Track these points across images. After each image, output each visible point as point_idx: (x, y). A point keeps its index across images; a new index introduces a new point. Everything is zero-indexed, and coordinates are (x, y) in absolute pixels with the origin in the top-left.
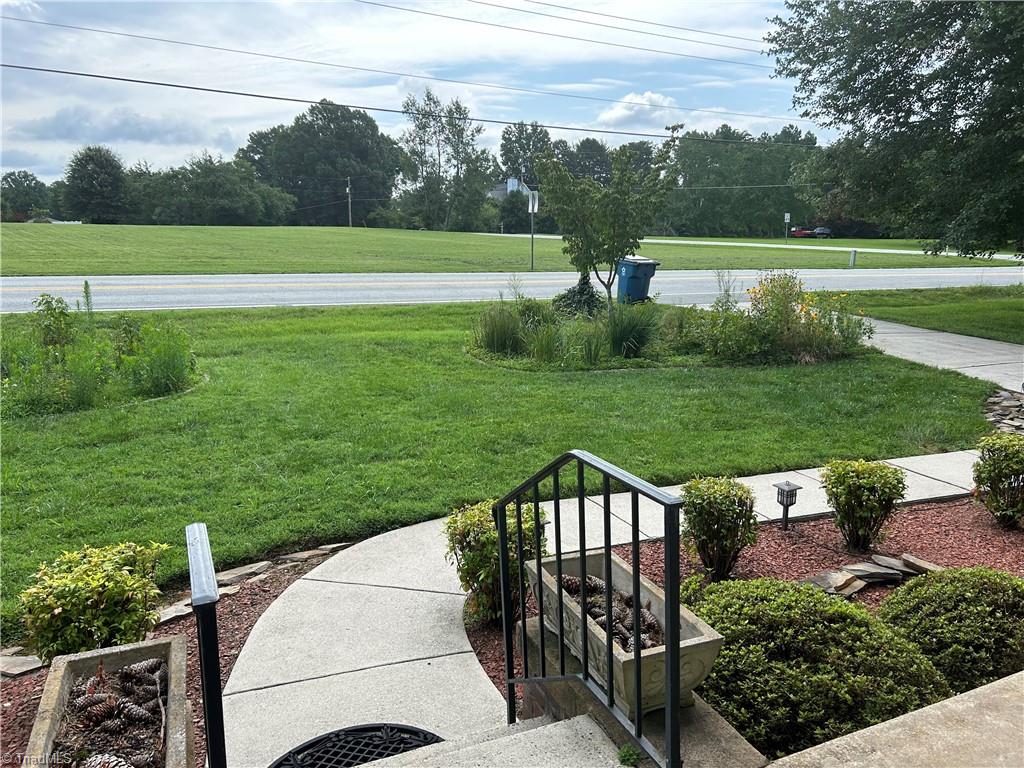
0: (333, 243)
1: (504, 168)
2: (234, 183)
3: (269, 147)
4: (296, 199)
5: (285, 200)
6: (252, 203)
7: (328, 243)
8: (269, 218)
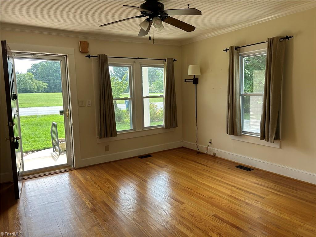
0: (58, 98)
1: (114, 74)
2: (26, 80)
3: (38, 68)
4: (47, 84)
5: (43, 85)
6: (33, 86)
7: (56, 98)
8: (38, 91)
